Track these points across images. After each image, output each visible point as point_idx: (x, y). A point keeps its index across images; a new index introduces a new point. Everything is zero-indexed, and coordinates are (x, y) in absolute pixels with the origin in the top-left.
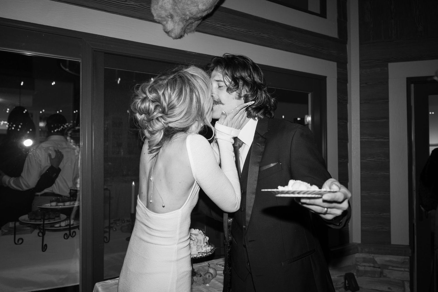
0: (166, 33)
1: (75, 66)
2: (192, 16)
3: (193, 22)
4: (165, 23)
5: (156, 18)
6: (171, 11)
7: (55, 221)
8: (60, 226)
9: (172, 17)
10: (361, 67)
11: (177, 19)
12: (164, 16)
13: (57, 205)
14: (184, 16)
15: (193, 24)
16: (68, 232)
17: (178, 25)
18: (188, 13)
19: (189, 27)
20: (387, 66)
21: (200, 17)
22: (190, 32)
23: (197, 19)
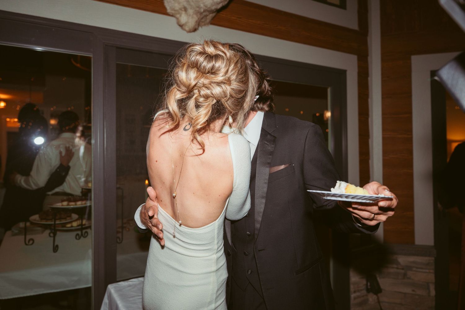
0: (178, 27)
1: (86, 61)
2: (206, 8)
3: (208, 14)
4: (178, 16)
5: (169, 11)
6: (185, 4)
7: (66, 220)
8: (72, 226)
9: (185, 9)
10: (383, 60)
11: (191, 11)
12: (177, 8)
13: (68, 205)
14: (198, 9)
15: (208, 17)
16: (79, 232)
17: (192, 17)
18: (202, 5)
19: (203, 20)
20: (410, 59)
21: (215, 9)
22: (205, 25)
23: (211, 12)
